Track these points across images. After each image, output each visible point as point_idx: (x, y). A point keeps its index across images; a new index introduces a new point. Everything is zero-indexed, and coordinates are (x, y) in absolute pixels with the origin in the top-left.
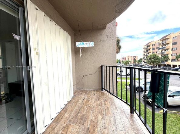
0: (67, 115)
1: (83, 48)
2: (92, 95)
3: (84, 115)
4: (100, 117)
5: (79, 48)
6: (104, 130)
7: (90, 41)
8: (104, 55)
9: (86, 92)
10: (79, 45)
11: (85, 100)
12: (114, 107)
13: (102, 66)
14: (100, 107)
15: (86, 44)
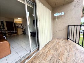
0: (49, 46)
1: (58, 16)
2: (61, 41)
3: (57, 48)
4: (66, 51)
5: (55, 17)
6: (68, 57)
7: (62, 12)
8: (71, 19)
9: (58, 39)
10: (55, 15)
11: (57, 42)
12: (76, 49)
13: (68, 26)
14: (66, 47)
15: (59, 14)
